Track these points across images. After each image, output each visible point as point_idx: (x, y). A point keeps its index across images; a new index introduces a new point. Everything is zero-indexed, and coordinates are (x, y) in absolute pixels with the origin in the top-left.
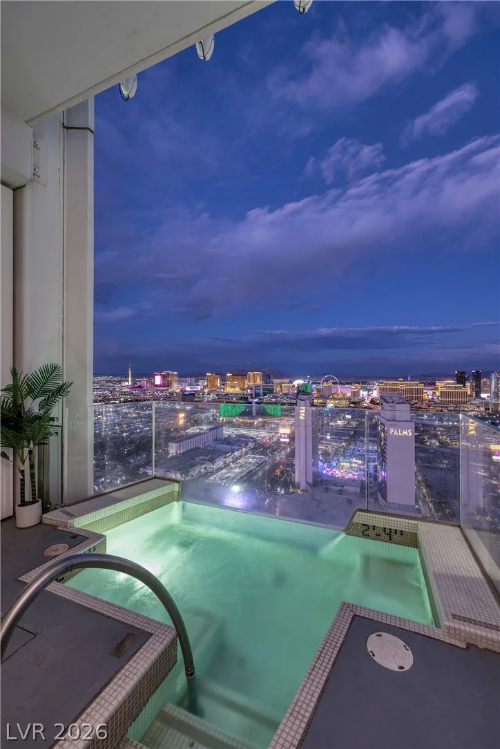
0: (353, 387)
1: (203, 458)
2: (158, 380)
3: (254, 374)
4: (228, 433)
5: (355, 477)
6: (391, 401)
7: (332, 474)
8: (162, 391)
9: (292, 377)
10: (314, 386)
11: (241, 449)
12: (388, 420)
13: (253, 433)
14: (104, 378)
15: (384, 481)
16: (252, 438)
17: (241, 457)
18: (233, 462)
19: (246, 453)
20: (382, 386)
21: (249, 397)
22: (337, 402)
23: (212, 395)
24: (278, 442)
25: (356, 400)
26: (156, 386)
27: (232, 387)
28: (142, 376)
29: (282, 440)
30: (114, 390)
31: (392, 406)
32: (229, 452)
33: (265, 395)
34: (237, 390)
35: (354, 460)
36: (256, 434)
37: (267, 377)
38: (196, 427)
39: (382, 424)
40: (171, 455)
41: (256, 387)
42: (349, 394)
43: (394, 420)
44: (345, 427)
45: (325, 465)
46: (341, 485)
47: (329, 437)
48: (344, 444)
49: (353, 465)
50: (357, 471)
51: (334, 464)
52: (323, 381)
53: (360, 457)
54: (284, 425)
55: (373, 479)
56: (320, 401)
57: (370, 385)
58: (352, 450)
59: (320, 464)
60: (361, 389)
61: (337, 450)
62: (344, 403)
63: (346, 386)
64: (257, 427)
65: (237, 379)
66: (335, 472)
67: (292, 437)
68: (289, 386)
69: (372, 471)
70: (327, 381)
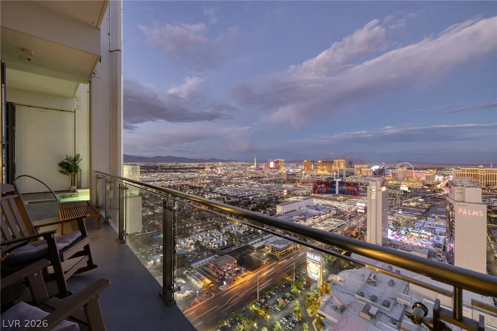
0: (428, 172)
1: (298, 217)
2: (272, 165)
3: (339, 161)
4: (317, 202)
5: (423, 245)
6: (460, 185)
7: (401, 240)
8: (274, 172)
9: (371, 163)
10: (391, 170)
11: (326, 214)
12: (457, 201)
13: (335, 204)
14: (241, 163)
15: (452, 252)
16: (335, 207)
17: (325, 219)
18: (319, 223)
19: (330, 217)
20: (459, 172)
21: (335, 177)
22: (411, 184)
23: (307, 175)
24: (356, 212)
25: (431, 183)
26: (271, 168)
27: (322, 170)
28: (262, 162)
29: (359, 210)
30: (246, 170)
31: (462, 189)
32: (316, 215)
33: (347, 176)
34: (326, 172)
35: (423, 231)
36: (338, 205)
37: (350, 164)
38: (295, 197)
39: (450, 204)
40: (277, 213)
41: (340, 170)
42: (424, 178)
43: (464, 202)
44: (417, 207)
45: (395, 233)
46: (408, 250)
47: (400, 212)
48: (415, 218)
49: (423, 236)
50: (426, 241)
51: (403, 232)
52: (398, 167)
53: (430, 230)
54: (361, 202)
55: (441, 250)
56: (395, 182)
57: (446, 170)
58: (422, 223)
59: (390, 231)
60: (436, 174)
61: (408, 222)
62: (419, 185)
63: (421, 171)
64: (339, 201)
65: (326, 165)
66: (404, 239)
67: (365, 209)
68: (368, 171)
69: (441, 242)
70: (401, 167)
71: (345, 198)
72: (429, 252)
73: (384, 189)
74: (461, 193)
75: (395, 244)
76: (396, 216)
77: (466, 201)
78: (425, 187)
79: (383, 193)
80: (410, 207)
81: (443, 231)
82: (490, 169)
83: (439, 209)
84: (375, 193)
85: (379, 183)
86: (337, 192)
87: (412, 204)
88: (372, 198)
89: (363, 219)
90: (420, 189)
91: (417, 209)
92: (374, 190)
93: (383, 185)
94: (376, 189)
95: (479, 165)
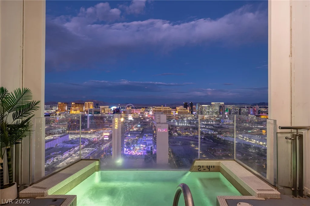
0: (141, 110)
3: (89, 103)
4: (71, 137)
5: (142, 154)
7: (131, 154)
9: (111, 105)
10: (122, 109)
11: (80, 146)
13: (88, 136)
15: (155, 154)
16: (87, 139)
17: (79, 150)
18: (74, 153)
19: (84, 148)
20: (154, 109)
23: (62, 116)
24: (103, 140)
27: (75, 110)
29: (105, 139)
31: (159, 116)
32: (71, 148)
34: (78, 112)
35: (142, 145)
36: (89, 137)
37: (96, 105)
39: (154, 126)
41: (90, 110)
42: (139, 113)
44: (137, 131)
45: (128, 150)
47: (129, 135)
48: (137, 138)
49: (141, 148)
50: (143, 151)
51: (132, 148)
53: (144, 143)
54: (106, 132)
55: (150, 154)
57: (149, 109)
58: (140, 140)
59: (125, 149)
60: (145, 111)
61: (133, 141)
63: (138, 109)
64: (90, 134)
65: (78, 106)
66: (132, 152)
67: (110, 137)
68: (109, 110)
69: (150, 150)
70: (128, 107)
71: (94, 131)
72: (145, 157)
74: (159, 118)
76: (127, 139)
78: (140, 116)
80: (134, 131)
81: (150, 143)
82: (165, 107)
86: (88, 127)
87: (135, 129)
95: (162, 105)
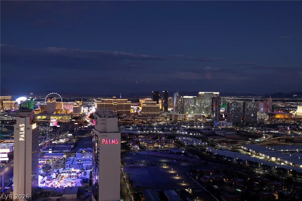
0: (75, 104)
5: (73, 185)
6: (103, 116)
7: (52, 185)
10: (39, 103)
12: (101, 132)
15: (97, 184)
20: (100, 103)
22: (60, 117)
25: (78, 115)
31: (104, 120)
35: (73, 170)
39: (96, 135)
42: (71, 111)
43: (106, 132)
44: (66, 143)
45: (46, 178)
46: (59, 194)
47: (50, 152)
48: (65, 156)
49: (72, 174)
50: (75, 179)
51: (54, 176)
52: (47, 98)
53: (79, 166)
55: (88, 184)
56: (44, 117)
57: (90, 102)
58: (71, 161)
59: (40, 178)
60: (82, 105)
61: (58, 162)
62: (67, 119)
63: (69, 103)
66: (54, 183)
67: (11, 156)
68: (12, 103)
69: (88, 177)
70: (51, 98)
72: (78, 190)
73: (34, 126)
74: (104, 124)
75: (46, 192)
76: (46, 158)
77: (107, 131)
78: (73, 120)
79: (34, 131)
80: (60, 144)
81: (89, 165)
82: (120, 100)
83: (85, 143)
84: (24, 133)
85: (28, 119)
87: (62, 141)
88: (20, 140)
89: (7, 169)
90: (68, 123)
91: (67, 146)
92: (22, 129)
93: (32, 122)
94: (25, 127)
95: (113, 96)
